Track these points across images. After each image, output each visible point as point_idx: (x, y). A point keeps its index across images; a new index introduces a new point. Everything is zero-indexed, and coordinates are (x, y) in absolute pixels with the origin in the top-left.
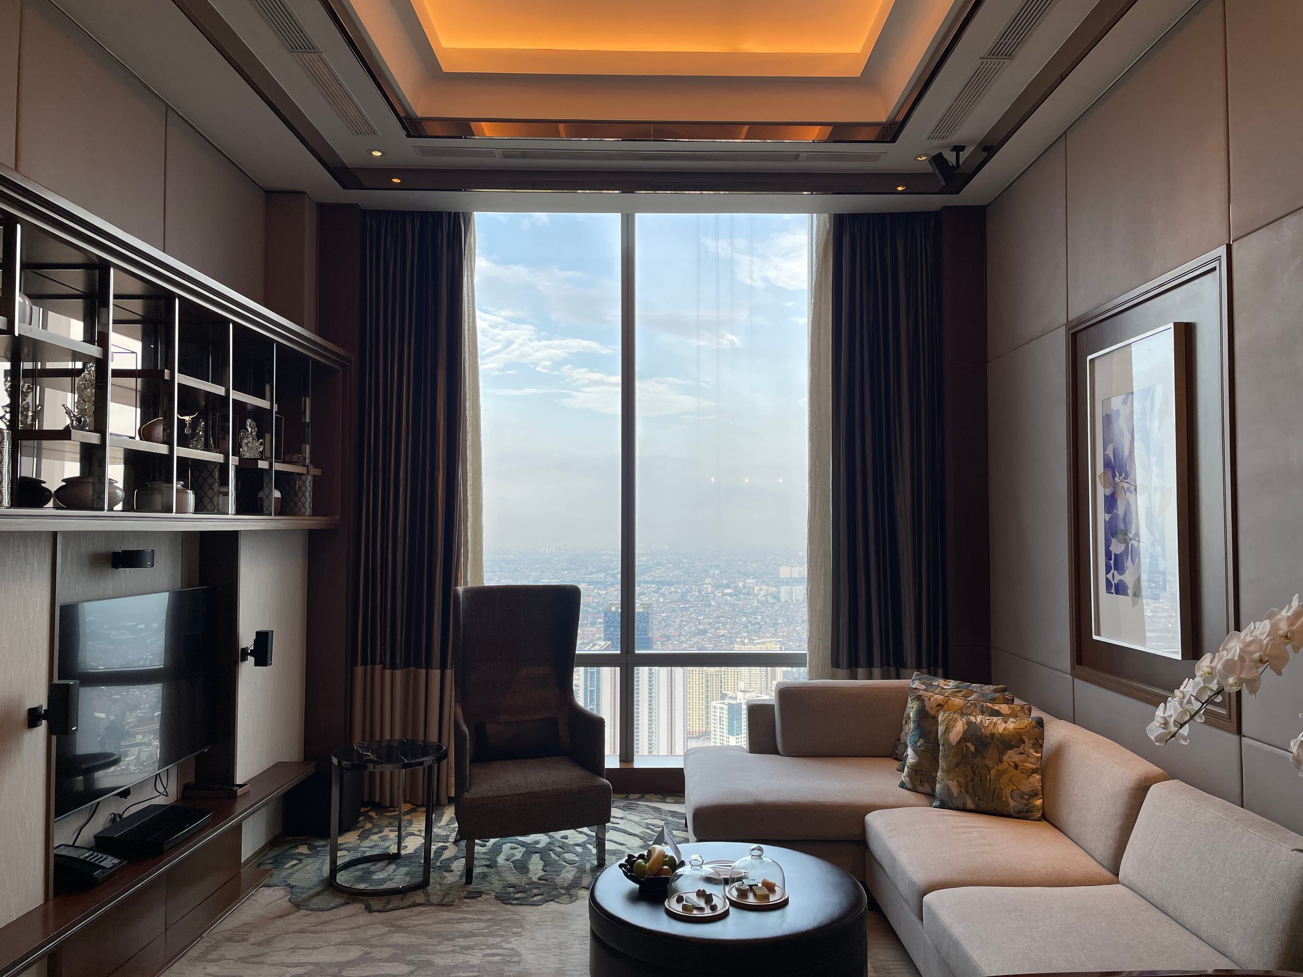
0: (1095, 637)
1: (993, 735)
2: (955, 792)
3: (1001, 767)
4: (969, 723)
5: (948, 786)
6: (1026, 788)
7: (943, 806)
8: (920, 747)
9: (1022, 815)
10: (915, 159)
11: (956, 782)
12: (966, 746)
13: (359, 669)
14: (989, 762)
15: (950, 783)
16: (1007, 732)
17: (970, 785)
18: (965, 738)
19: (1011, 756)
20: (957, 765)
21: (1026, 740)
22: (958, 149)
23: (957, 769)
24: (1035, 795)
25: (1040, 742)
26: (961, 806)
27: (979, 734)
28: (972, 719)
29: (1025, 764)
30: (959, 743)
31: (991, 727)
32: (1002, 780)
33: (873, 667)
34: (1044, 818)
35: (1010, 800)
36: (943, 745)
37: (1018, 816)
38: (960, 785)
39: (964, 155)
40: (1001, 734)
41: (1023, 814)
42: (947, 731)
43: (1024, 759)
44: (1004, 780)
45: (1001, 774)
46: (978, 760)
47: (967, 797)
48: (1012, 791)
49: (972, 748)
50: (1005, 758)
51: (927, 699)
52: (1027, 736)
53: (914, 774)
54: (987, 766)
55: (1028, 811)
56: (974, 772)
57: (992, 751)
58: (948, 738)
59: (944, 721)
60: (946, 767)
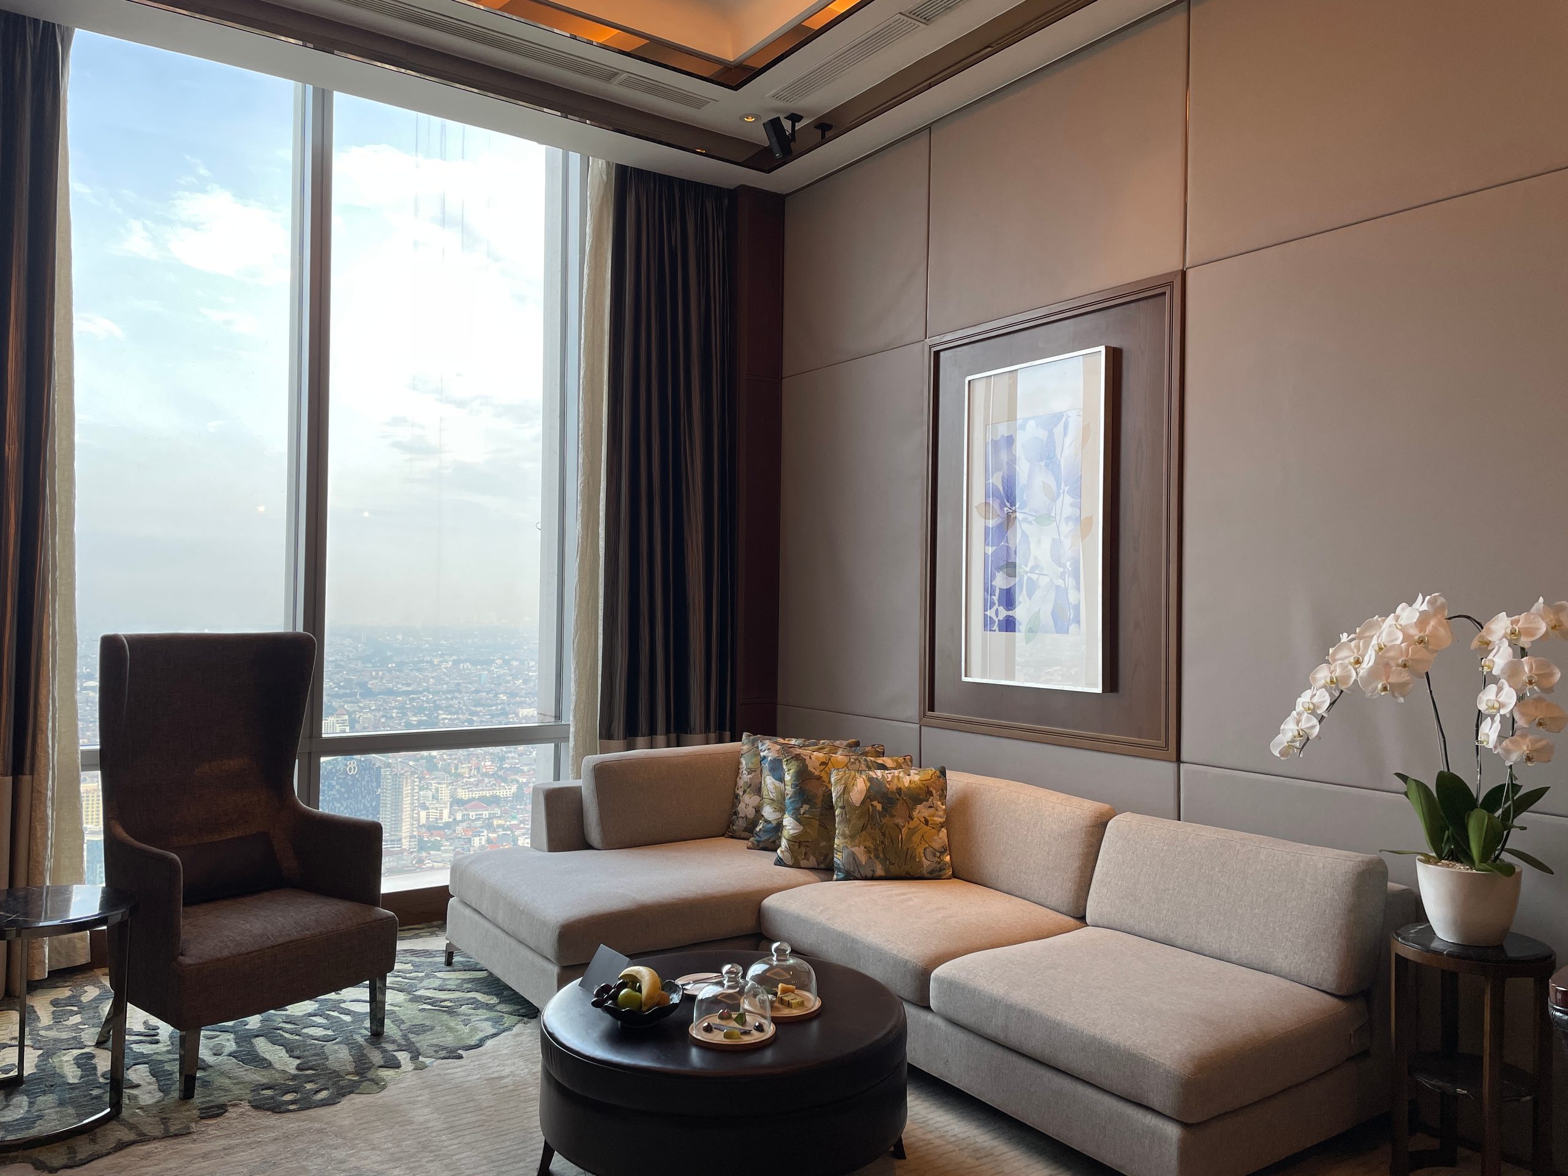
0: (964, 679)
1: (899, 790)
2: (863, 859)
3: (912, 824)
4: (870, 780)
5: (853, 854)
6: (937, 845)
7: (849, 876)
8: (804, 814)
9: (935, 875)
10: (742, 118)
11: (862, 848)
12: (872, 805)
14: (899, 821)
15: (855, 849)
16: (913, 785)
17: (880, 848)
18: (869, 797)
19: (921, 811)
20: (864, 828)
21: (934, 792)
22: (795, 118)
23: (864, 832)
24: (944, 851)
25: (945, 792)
26: (870, 874)
27: (885, 791)
28: (872, 774)
29: (935, 819)
30: (863, 803)
31: (896, 780)
32: (914, 838)
33: (656, 735)
34: (955, 876)
35: (924, 859)
36: (843, 808)
37: (931, 876)
38: (868, 850)
39: (798, 126)
40: (908, 788)
41: (937, 874)
42: (846, 790)
43: (933, 812)
44: (916, 838)
45: (913, 831)
46: (886, 820)
47: (877, 863)
48: (925, 849)
49: (879, 807)
50: (915, 814)
51: (807, 758)
52: (934, 788)
53: (797, 847)
54: (897, 825)
55: (941, 870)
56: (884, 834)
57: (900, 808)
58: (848, 800)
59: (838, 781)
60: (847, 832)
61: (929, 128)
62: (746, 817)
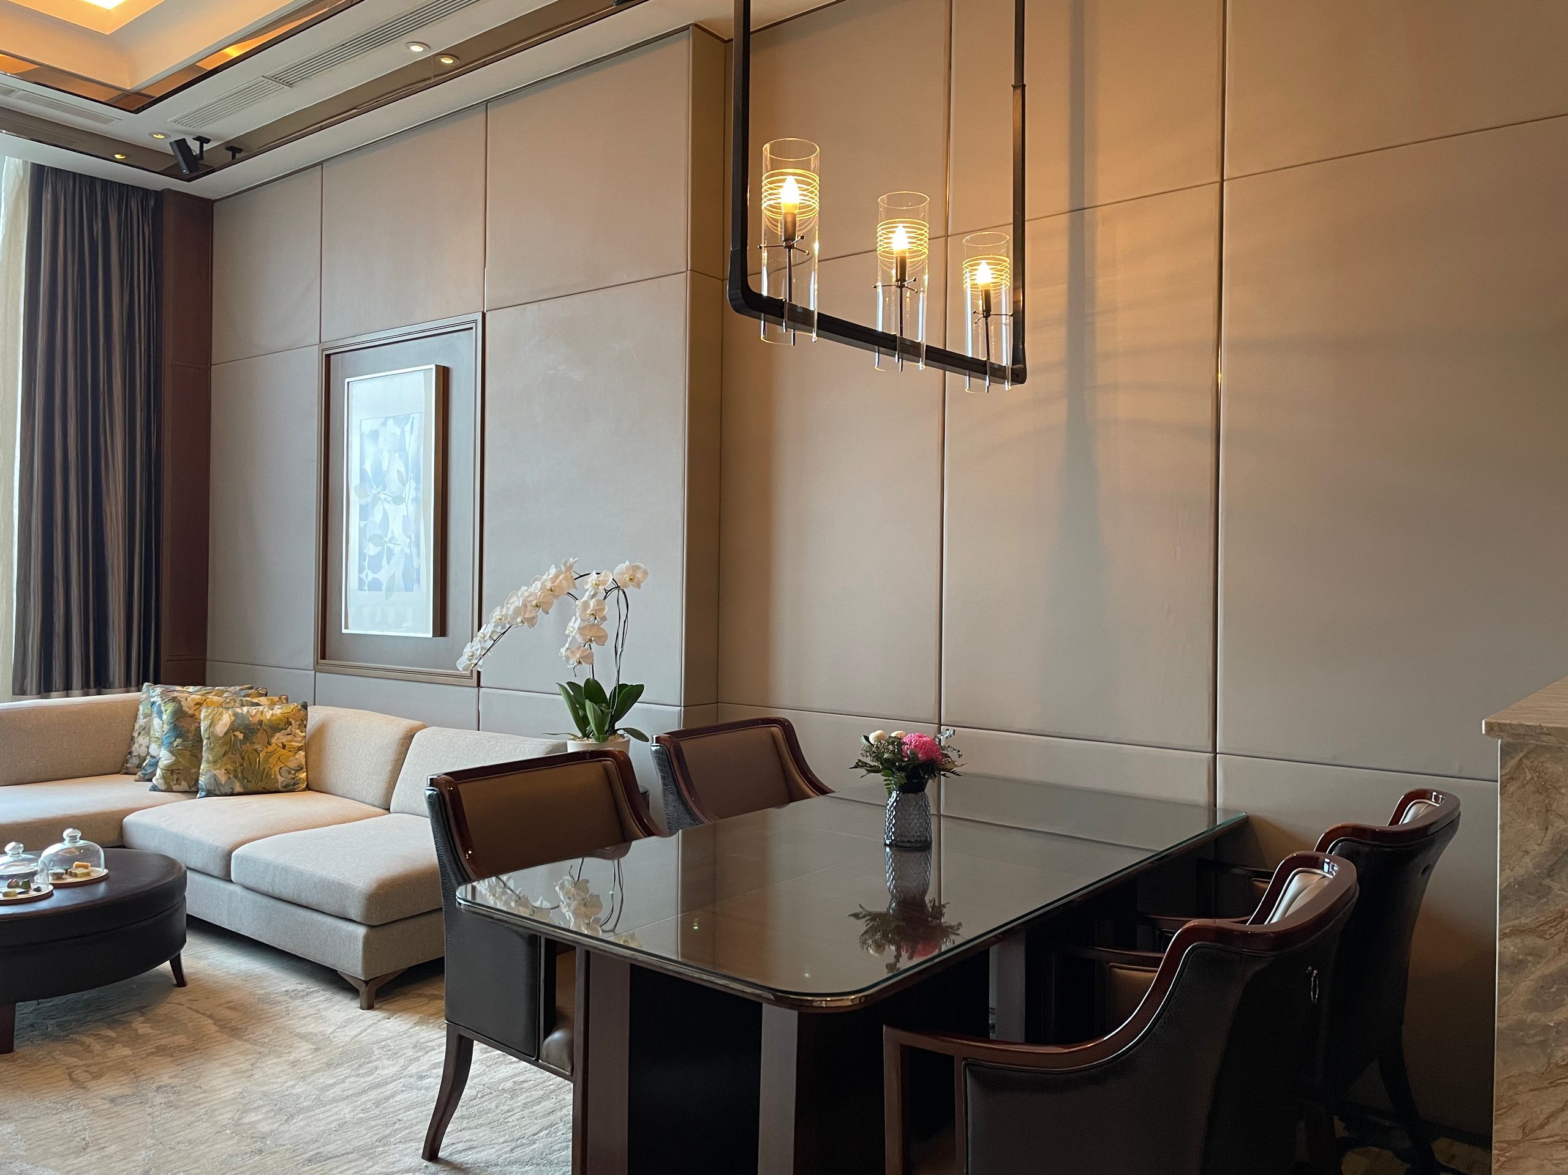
0: (344, 631)
1: (261, 722)
2: (223, 780)
3: (270, 749)
4: (236, 714)
5: (215, 775)
6: (292, 764)
7: (210, 794)
8: (177, 746)
9: (289, 788)
10: (151, 135)
11: (223, 770)
12: (235, 735)
14: (258, 747)
15: (217, 772)
16: (275, 717)
17: (239, 770)
18: (232, 728)
19: (279, 738)
20: (225, 754)
21: (293, 722)
22: (203, 140)
23: (225, 758)
24: (300, 769)
25: (305, 722)
26: (229, 791)
27: (247, 722)
28: (239, 710)
29: (293, 743)
30: (226, 734)
31: (259, 715)
32: (270, 760)
34: (308, 788)
35: (279, 776)
36: (208, 738)
37: (285, 790)
38: (228, 771)
40: (270, 720)
41: (291, 787)
42: (211, 726)
43: (291, 739)
44: (273, 760)
45: (269, 755)
46: (246, 746)
47: (236, 781)
48: (280, 769)
49: (241, 736)
50: (273, 740)
51: (183, 700)
52: (294, 719)
53: (169, 774)
54: (256, 750)
55: (294, 784)
56: (243, 758)
57: (261, 736)
58: (213, 732)
59: (206, 717)
60: (211, 759)
61: (321, 163)
62: (139, 756)
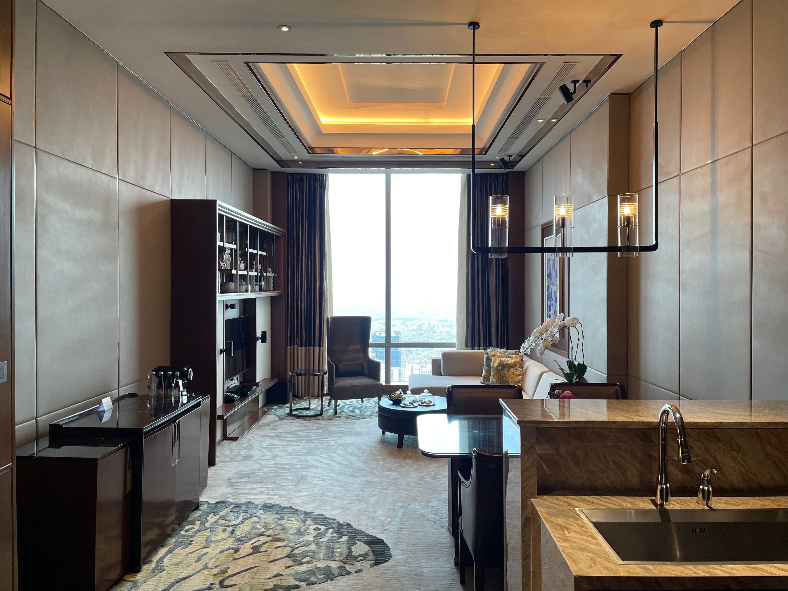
1: (507, 364)
2: (495, 382)
3: (509, 374)
4: (500, 360)
5: (493, 380)
8: (486, 369)
10: (495, 158)
12: (499, 368)
13: (289, 347)
14: (505, 372)
15: (493, 379)
16: (512, 363)
17: (499, 380)
18: (499, 365)
19: (512, 370)
20: (496, 374)
21: (517, 365)
22: (510, 156)
24: (519, 382)
25: (522, 366)
27: (503, 364)
28: (502, 359)
29: (517, 373)
30: (497, 367)
31: (507, 361)
32: (509, 378)
36: (492, 368)
38: (496, 380)
39: (512, 158)
40: (510, 364)
42: (494, 363)
43: (517, 371)
44: (510, 378)
45: (509, 376)
46: (502, 372)
47: (498, 383)
49: (501, 368)
50: (510, 371)
53: (484, 378)
54: (505, 373)
56: (501, 376)
57: (506, 369)
58: (494, 365)
59: (493, 360)
60: (492, 375)
